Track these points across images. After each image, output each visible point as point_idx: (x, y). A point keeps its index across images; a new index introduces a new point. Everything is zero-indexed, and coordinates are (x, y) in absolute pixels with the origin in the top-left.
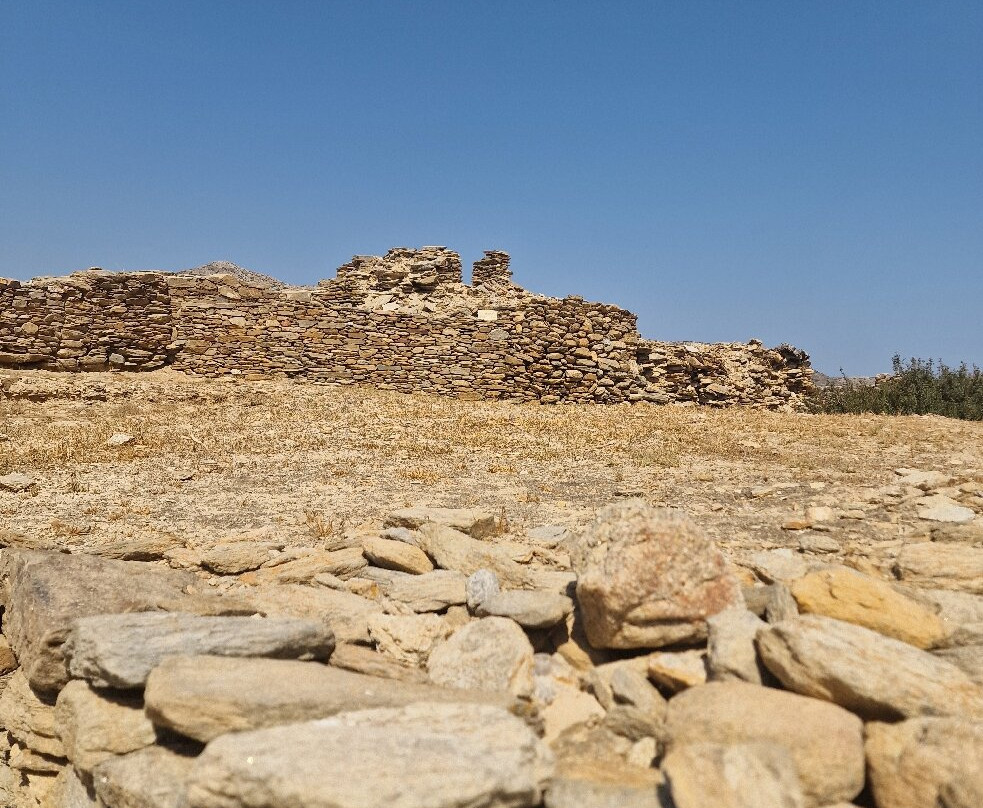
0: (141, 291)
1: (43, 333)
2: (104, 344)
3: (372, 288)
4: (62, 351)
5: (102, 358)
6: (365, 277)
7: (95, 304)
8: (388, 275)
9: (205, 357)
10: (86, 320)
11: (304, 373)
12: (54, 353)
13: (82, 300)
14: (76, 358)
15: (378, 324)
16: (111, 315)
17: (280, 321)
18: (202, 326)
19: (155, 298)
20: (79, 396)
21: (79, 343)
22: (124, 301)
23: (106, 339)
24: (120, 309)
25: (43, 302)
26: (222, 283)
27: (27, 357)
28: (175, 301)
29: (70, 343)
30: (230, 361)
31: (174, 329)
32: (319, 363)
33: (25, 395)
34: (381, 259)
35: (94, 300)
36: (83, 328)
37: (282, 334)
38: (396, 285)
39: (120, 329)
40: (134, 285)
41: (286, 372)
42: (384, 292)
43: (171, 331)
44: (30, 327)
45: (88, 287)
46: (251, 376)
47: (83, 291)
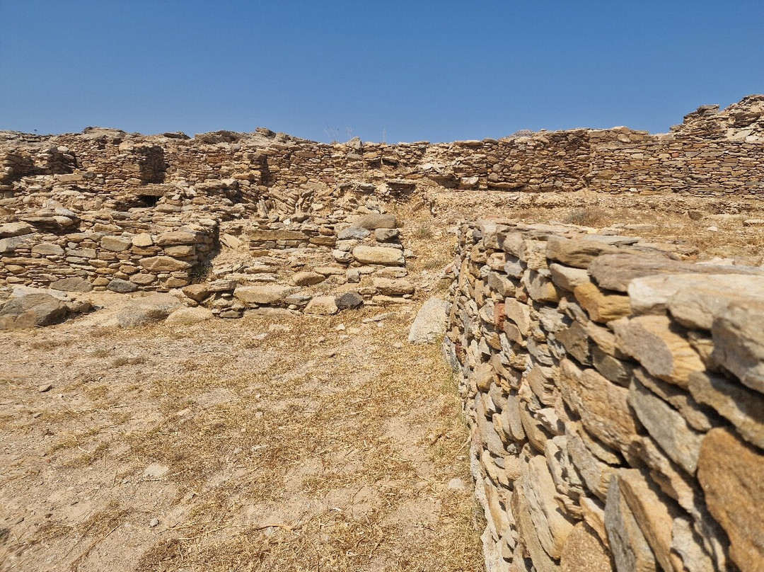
0: (574, 141)
1: (523, 170)
2: (554, 175)
3: (730, 126)
4: (531, 181)
5: (551, 184)
6: (724, 119)
7: (550, 151)
8: (747, 115)
9: (610, 181)
10: (545, 161)
11: (688, 189)
12: (528, 182)
13: (543, 149)
14: (538, 184)
15: (748, 152)
16: (557, 157)
17: (671, 154)
18: (611, 161)
19: (582, 145)
20: (571, 205)
21: (541, 175)
22: (565, 148)
23: (554, 172)
24: (562, 153)
25: (524, 152)
26: (620, 132)
27: (514, 184)
28: (592, 146)
29: (537, 175)
30: (630, 183)
31: (591, 164)
32: (700, 181)
33: (543, 205)
34: (736, 104)
35: (550, 149)
36: (543, 166)
37: (671, 162)
38: (754, 121)
39: (561, 165)
40: (571, 137)
41: (672, 189)
42: (742, 129)
43: (589, 165)
44: (517, 167)
45: (547, 141)
46: (645, 192)
47: (545, 143)
